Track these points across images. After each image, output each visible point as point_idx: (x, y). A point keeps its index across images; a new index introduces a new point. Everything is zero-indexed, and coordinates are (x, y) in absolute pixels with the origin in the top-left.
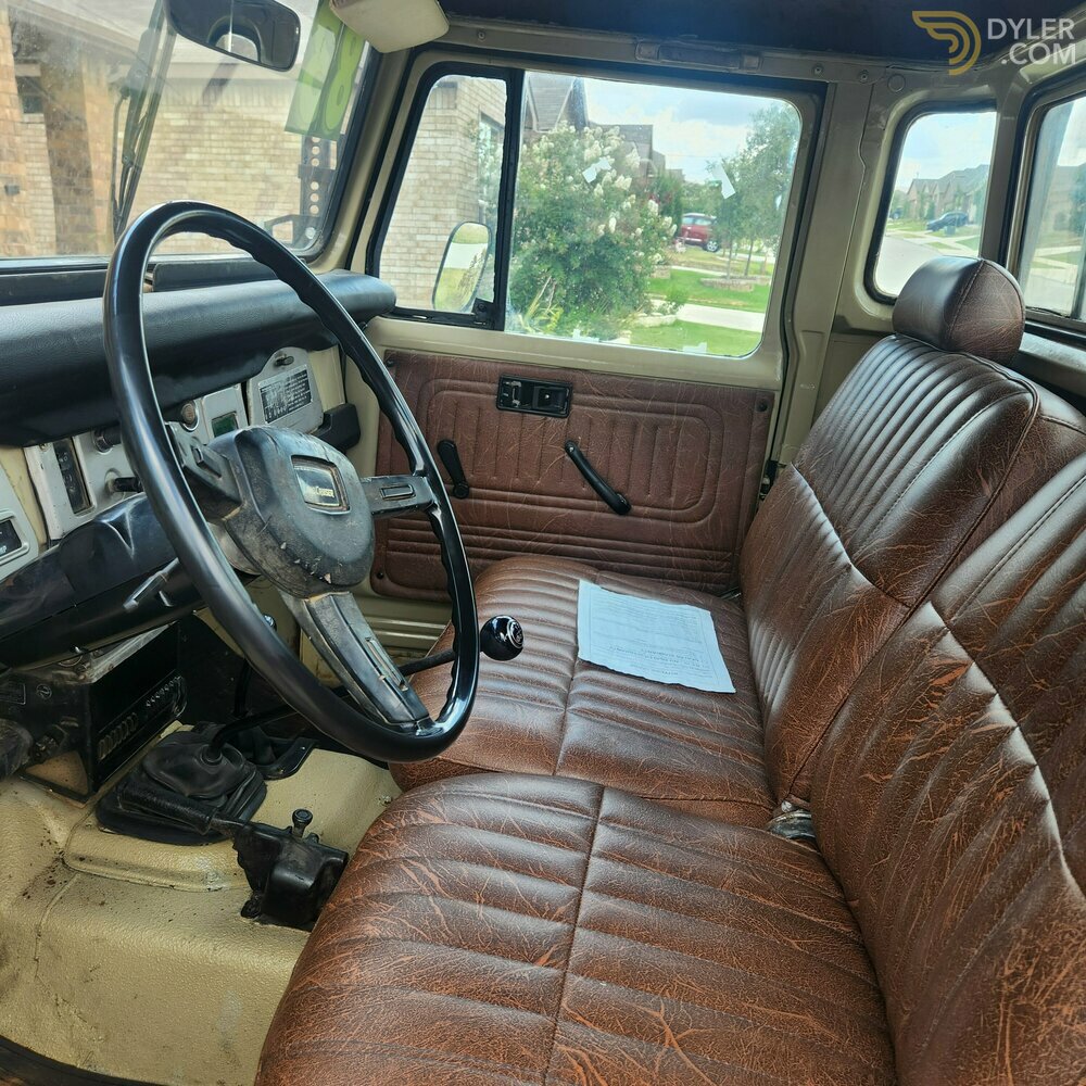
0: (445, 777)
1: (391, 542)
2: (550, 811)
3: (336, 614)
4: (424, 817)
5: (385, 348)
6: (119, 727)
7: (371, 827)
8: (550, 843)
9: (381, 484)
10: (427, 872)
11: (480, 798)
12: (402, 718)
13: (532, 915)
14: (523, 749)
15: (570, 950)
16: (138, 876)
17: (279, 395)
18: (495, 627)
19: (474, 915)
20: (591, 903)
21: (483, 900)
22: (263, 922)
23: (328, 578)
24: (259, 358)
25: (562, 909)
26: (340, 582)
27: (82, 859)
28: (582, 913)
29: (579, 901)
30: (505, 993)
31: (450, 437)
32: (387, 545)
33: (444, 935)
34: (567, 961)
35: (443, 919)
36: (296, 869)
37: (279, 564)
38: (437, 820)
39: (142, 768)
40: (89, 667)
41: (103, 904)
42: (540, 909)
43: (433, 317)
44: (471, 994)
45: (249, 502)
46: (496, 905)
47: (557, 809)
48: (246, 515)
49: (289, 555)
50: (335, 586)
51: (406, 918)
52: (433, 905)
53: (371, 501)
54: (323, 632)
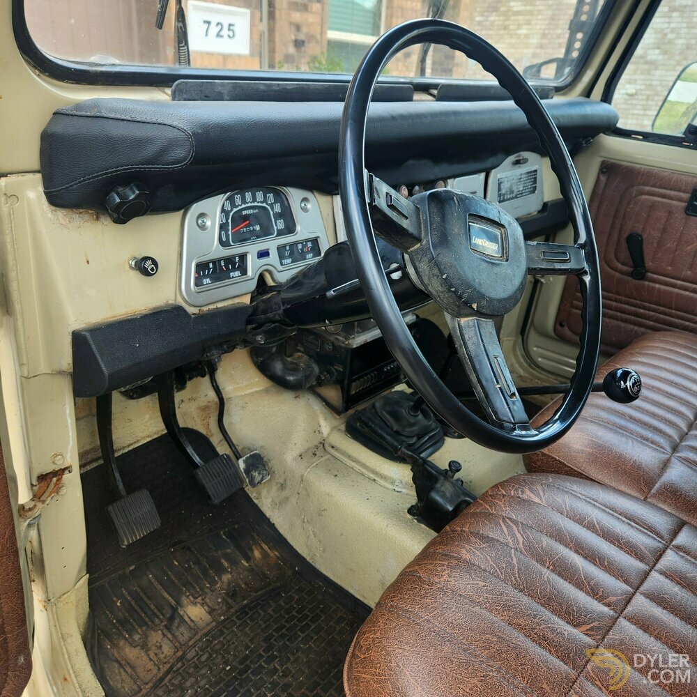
0: (558, 473)
1: (575, 302)
2: (629, 524)
3: (476, 333)
4: (528, 494)
5: (603, 159)
6: (366, 378)
7: (491, 488)
8: (621, 548)
9: (543, 249)
10: (516, 533)
11: (576, 496)
12: (505, 419)
13: (587, 593)
14: (624, 473)
15: (609, 631)
16: (358, 467)
17: (511, 186)
18: (619, 375)
19: (541, 575)
20: (640, 603)
21: (551, 567)
22: (419, 521)
23: (475, 306)
24: (500, 156)
25: (612, 599)
26: (484, 311)
27: (333, 447)
28: (629, 608)
29: (631, 599)
30: (545, 638)
31: (639, 231)
32: (572, 304)
33: (513, 579)
34: (604, 638)
35: (516, 568)
36: (443, 496)
37: (440, 289)
38: (536, 500)
39: (374, 406)
40: (353, 338)
41: (336, 476)
42: (594, 591)
43: (647, 137)
44: (520, 627)
45: (427, 240)
46: (559, 574)
47: (637, 526)
48: (422, 250)
49: (448, 283)
50: (479, 313)
51: (491, 557)
52: (513, 555)
53: (529, 259)
54: (465, 344)
